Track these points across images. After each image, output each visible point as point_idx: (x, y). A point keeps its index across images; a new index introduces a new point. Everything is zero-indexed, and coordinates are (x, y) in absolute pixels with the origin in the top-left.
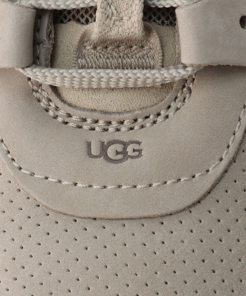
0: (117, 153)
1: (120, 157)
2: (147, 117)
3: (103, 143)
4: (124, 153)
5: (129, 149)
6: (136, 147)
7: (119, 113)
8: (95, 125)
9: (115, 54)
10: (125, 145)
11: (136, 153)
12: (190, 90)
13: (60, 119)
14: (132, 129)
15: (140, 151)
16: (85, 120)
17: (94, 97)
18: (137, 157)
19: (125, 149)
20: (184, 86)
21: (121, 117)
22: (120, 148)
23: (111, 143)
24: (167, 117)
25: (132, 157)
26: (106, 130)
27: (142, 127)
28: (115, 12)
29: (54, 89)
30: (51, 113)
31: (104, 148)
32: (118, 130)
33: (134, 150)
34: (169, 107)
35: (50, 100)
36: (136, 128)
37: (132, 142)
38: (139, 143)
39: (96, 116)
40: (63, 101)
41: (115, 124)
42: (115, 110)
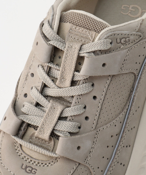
0: (29, 170)
1: (29, 172)
2: (42, 164)
3: (27, 166)
4: (31, 171)
5: (33, 171)
6: (35, 171)
7: (35, 159)
8: (27, 160)
9: (40, 142)
10: (33, 169)
11: (34, 173)
12: (57, 161)
13: (19, 154)
14: (37, 165)
15: (36, 172)
16: (25, 157)
17: (30, 152)
18: (34, 174)
19: (32, 170)
20: (56, 159)
21: (35, 161)
22: (31, 169)
23: (29, 167)
24: (48, 166)
25: (33, 173)
26: (29, 162)
27: (40, 166)
28: (43, 130)
29: (21, 145)
30: (17, 151)
31: (26, 167)
32: (33, 164)
33: (34, 172)
34: (50, 163)
35: (18, 147)
36: (38, 165)
37: (35, 169)
38: (36, 170)
39: (29, 157)
40: (22, 149)
41: (33, 162)
42: (34, 158)
